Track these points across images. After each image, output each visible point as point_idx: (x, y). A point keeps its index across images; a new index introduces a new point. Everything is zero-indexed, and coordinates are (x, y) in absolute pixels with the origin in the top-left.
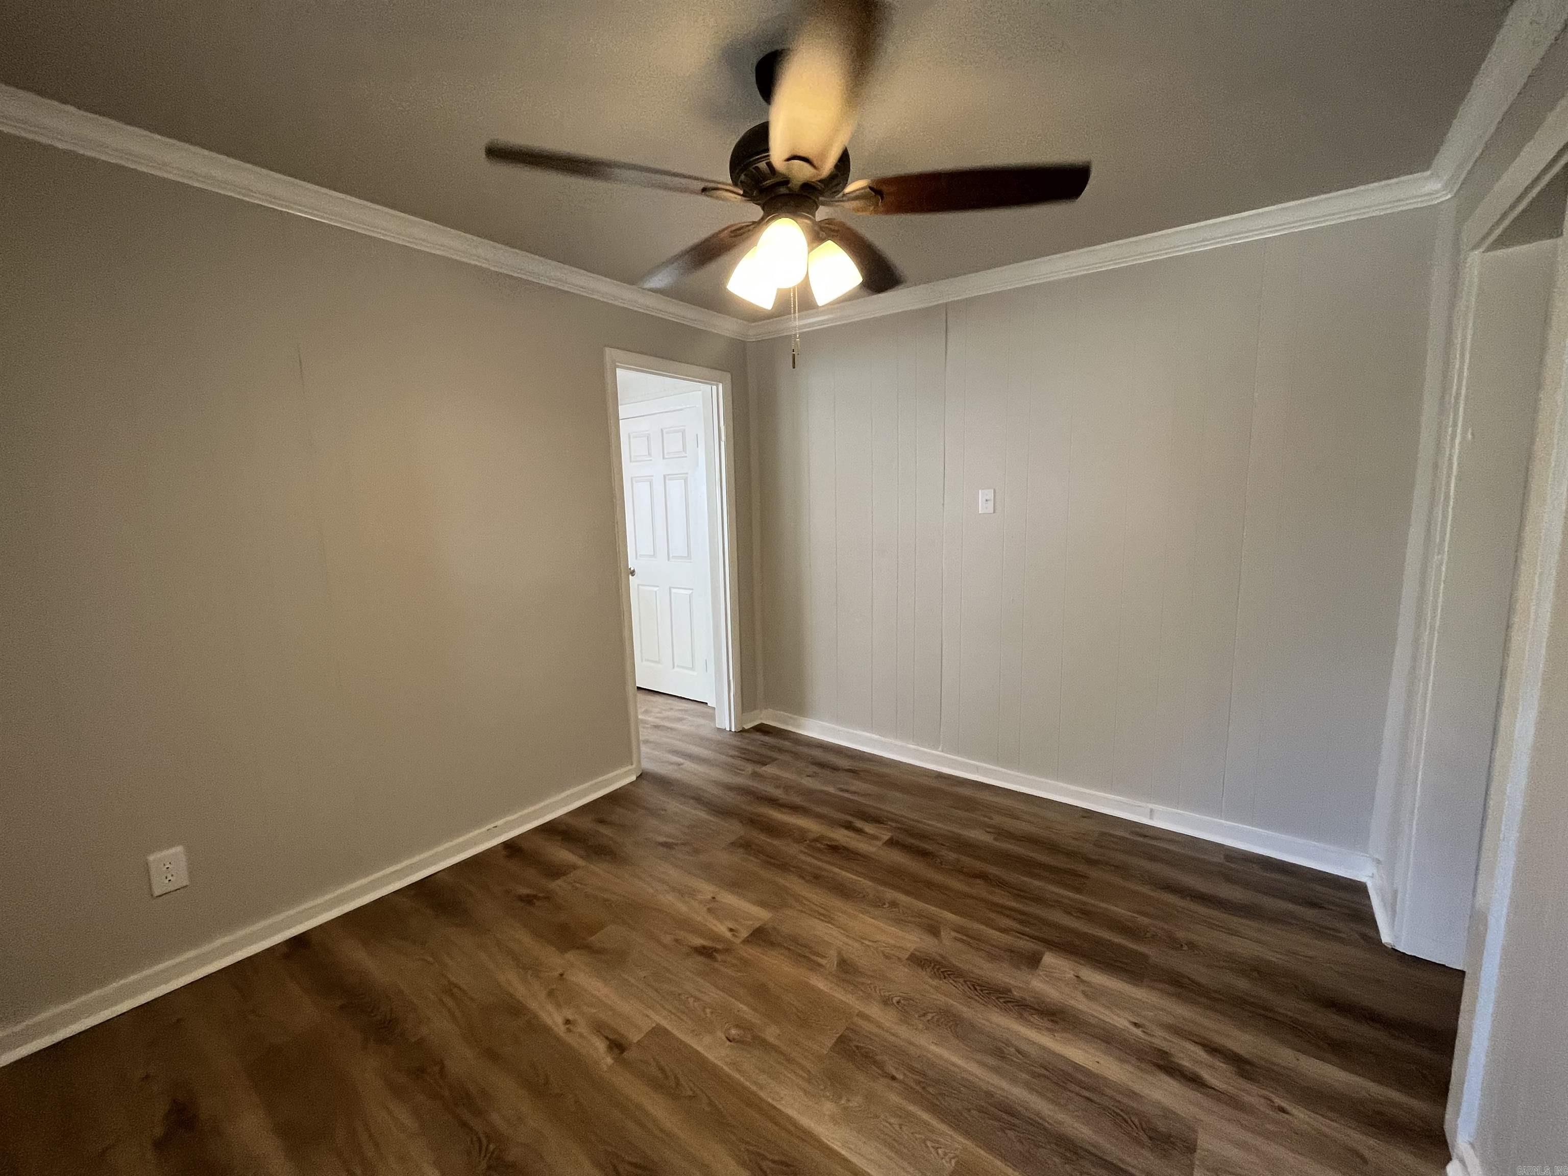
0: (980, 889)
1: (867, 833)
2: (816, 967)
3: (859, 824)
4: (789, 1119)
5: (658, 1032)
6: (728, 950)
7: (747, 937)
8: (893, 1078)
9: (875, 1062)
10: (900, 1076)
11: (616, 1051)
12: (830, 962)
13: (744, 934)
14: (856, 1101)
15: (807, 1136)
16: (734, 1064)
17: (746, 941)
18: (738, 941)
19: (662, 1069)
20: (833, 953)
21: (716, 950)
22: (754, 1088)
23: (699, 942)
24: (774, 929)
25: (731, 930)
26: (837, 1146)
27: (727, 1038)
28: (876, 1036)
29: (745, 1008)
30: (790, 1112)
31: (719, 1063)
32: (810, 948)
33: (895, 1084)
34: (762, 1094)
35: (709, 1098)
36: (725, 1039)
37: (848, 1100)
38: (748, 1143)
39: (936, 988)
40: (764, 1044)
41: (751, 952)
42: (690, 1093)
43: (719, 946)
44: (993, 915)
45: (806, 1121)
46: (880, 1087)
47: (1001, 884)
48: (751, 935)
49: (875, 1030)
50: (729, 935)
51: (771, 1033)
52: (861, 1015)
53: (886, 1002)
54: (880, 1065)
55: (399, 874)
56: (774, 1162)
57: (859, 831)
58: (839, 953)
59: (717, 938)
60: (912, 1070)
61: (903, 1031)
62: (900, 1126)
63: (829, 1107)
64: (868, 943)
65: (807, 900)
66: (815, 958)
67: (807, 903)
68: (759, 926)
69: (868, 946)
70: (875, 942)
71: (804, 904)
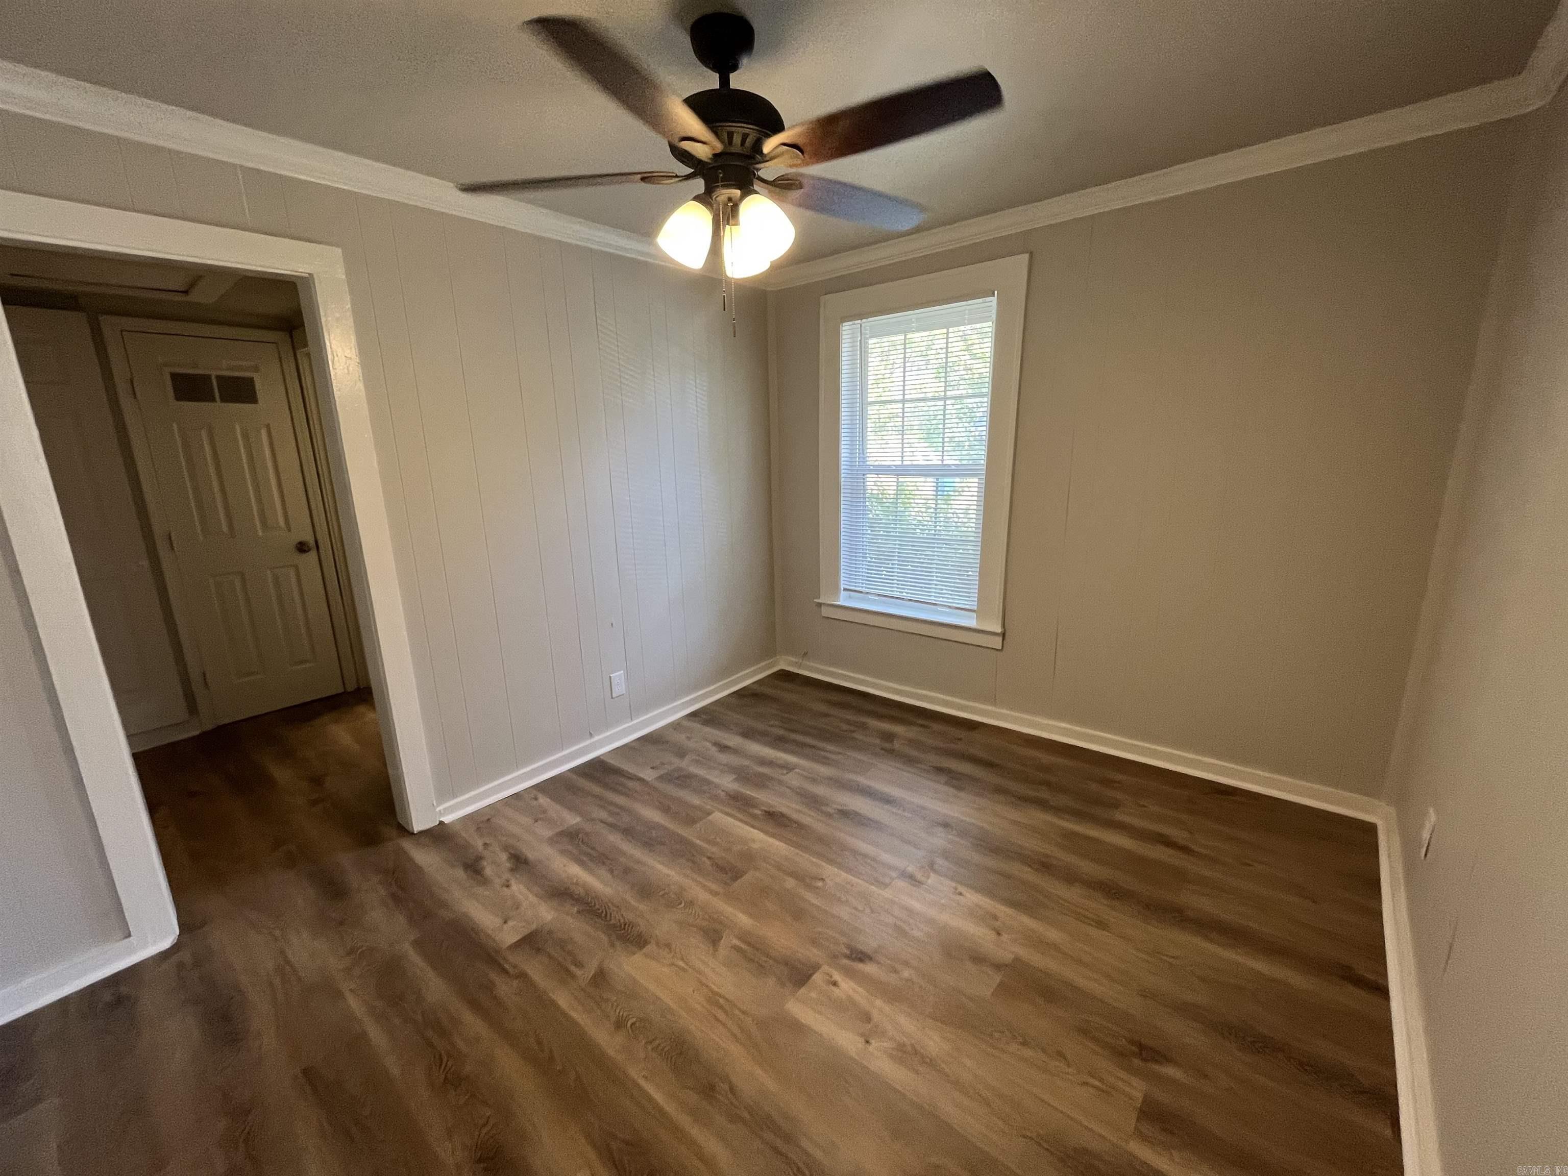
2: (745, 936)
6: (834, 957)
7: (814, 973)
8: (708, 858)
9: (718, 866)
12: (729, 940)
13: (817, 977)
14: (737, 848)
17: (816, 968)
18: (825, 968)
20: (723, 951)
21: (848, 957)
23: (869, 968)
24: (783, 985)
25: (835, 984)
32: (745, 959)
37: (742, 849)
41: (813, 954)
43: (845, 961)
48: (811, 976)
49: (709, 884)
50: (837, 976)
52: (715, 894)
54: (714, 864)
58: (716, 950)
59: (850, 973)
60: (694, 863)
61: (689, 884)
64: (681, 964)
65: (735, 1036)
66: (743, 946)
67: (736, 1030)
68: (800, 989)
69: (682, 959)
70: (673, 964)
71: (740, 1027)
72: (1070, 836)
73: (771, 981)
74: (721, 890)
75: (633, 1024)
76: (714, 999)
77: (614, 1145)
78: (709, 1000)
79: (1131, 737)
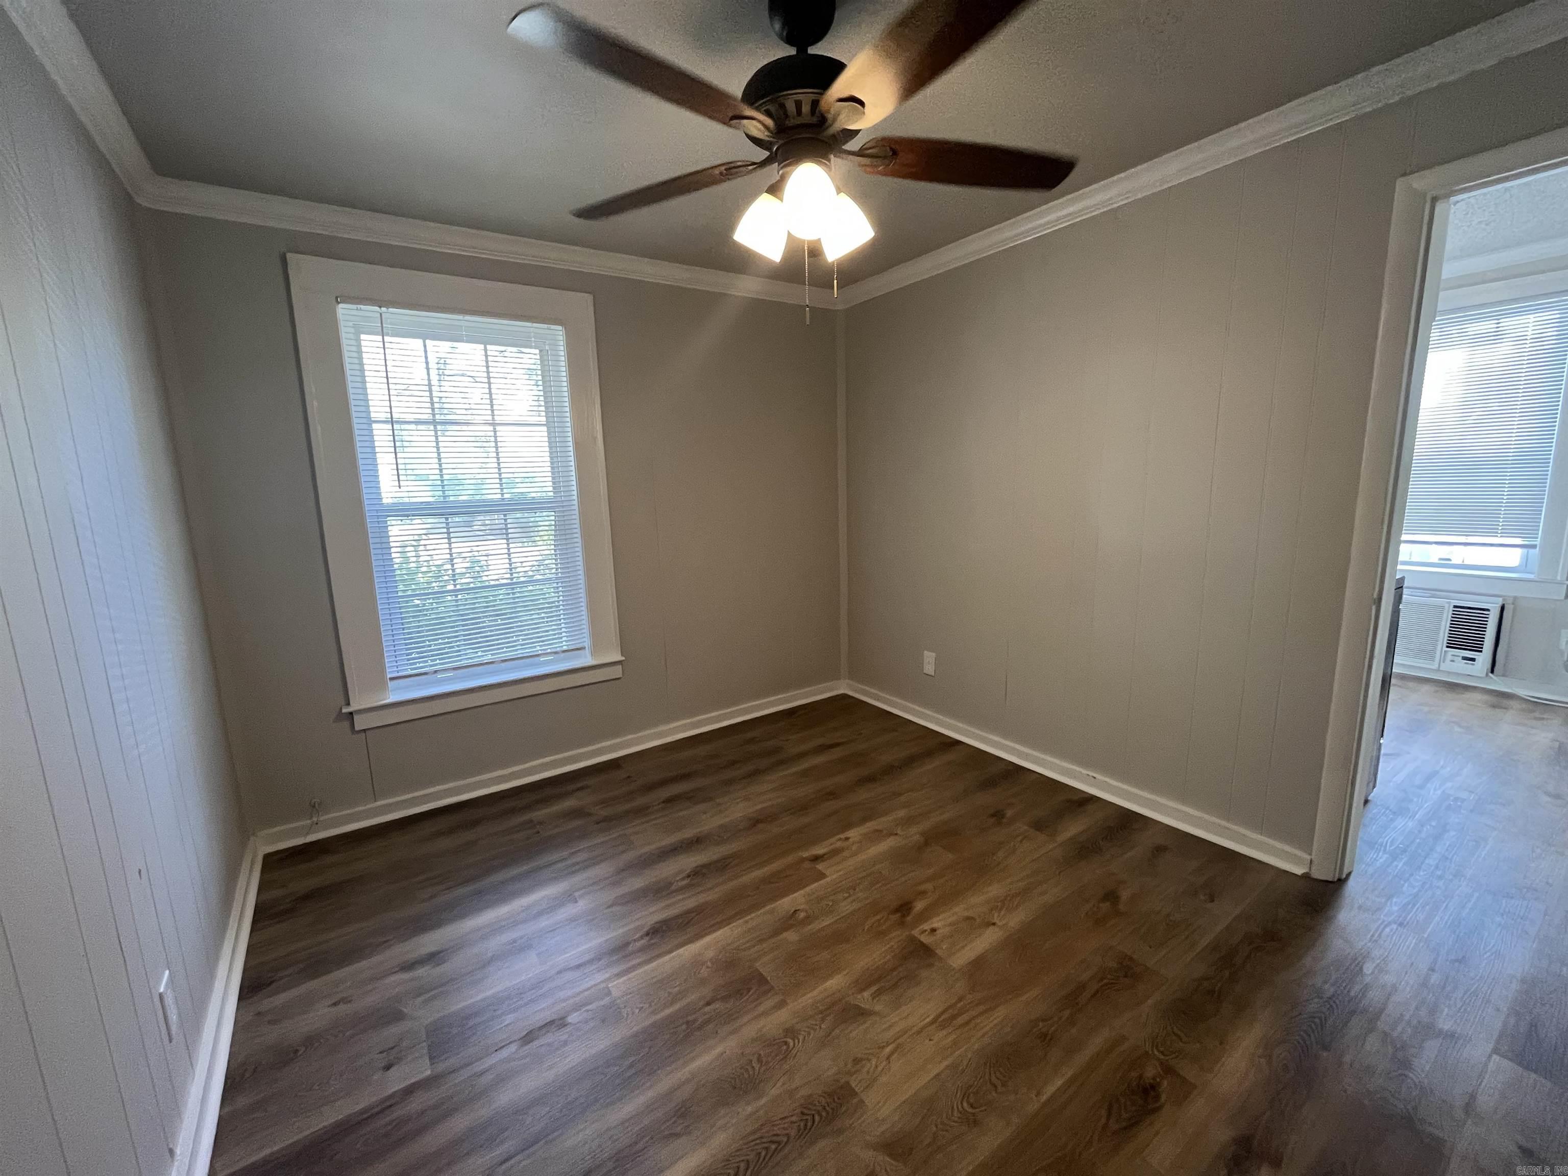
2: (860, 985)
4: (715, 931)
5: (821, 877)
6: (903, 924)
7: (920, 942)
8: (708, 1004)
9: (729, 996)
10: (707, 1009)
11: (812, 858)
12: (863, 999)
13: (925, 940)
14: (704, 972)
15: (698, 937)
16: (771, 911)
17: (913, 939)
18: (914, 933)
19: (789, 876)
20: (878, 1007)
21: (903, 916)
22: (747, 919)
24: (930, 965)
25: (934, 930)
26: (681, 951)
27: (798, 911)
28: (756, 1006)
29: (823, 925)
30: (717, 934)
31: (777, 904)
32: (891, 989)
33: (701, 1003)
35: (752, 896)
38: (711, 910)
39: (791, 1093)
40: (782, 931)
42: (762, 888)
43: (910, 919)
45: (707, 939)
46: (706, 992)
48: (922, 944)
49: (761, 1009)
50: (926, 927)
52: (782, 1004)
53: (791, 1032)
54: (725, 999)
55: (1019, 754)
58: (874, 1013)
59: (923, 918)
60: (708, 1021)
61: (750, 1031)
62: (670, 993)
63: (710, 954)
64: (888, 1050)
65: (986, 1011)
66: (874, 988)
67: (982, 1008)
68: (936, 954)
69: (883, 1047)
70: (888, 1058)
71: (977, 1005)
72: (805, 773)
73: (924, 973)
74: (777, 999)
75: (972, 1106)
76: (943, 1021)
77: (1113, 1126)
78: (943, 1027)
79: (729, 707)
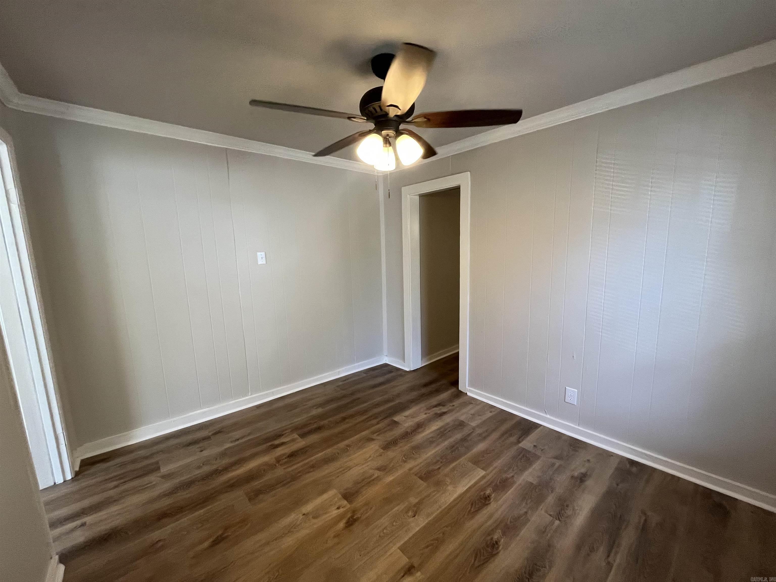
0: (352, 422)
1: (287, 442)
2: (378, 479)
3: (277, 442)
4: (455, 500)
5: (403, 549)
6: (353, 512)
11: (413, 570)
12: (377, 473)
13: (344, 502)
14: (448, 480)
15: (461, 496)
16: (428, 515)
17: (350, 502)
18: (348, 506)
19: (427, 547)
20: (372, 471)
21: (352, 517)
22: (440, 510)
23: (342, 525)
24: (345, 490)
25: (338, 508)
27: (413, 517)
28: (420, 469)
29: (396, 508)
30: (452, 499)
31: (427, 521)
32: (365, 478)
33: (442, 469)
34: (443, 507)
35: (444, 527)
36: (414, 518)
37: (448, 482)
38: (464, 515)
39: (401, 447)
40: (419, 503)
41: (360, 501)
42: (441, 535)
43: (349, 515)
44: (369, 423)
45: (455, 496)
47: (352, 416)
48: (347, 500)
50: (342, 509)
51: (413, 500)
52: (410, 470)
54: (433, 470)
56: (471, 508)
57: (283, 444)
58: (373, 469)
59: (342, 516)
60: (436, 463)
61: (420, 460)
62: (457, 471)
63: (450, 488)
66: (373, 478)
68: (342, 495)
69: (371, 460)
70: (370, 457)
73: (350, 485)
74: (412, 472)
76: (347, 469)
